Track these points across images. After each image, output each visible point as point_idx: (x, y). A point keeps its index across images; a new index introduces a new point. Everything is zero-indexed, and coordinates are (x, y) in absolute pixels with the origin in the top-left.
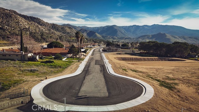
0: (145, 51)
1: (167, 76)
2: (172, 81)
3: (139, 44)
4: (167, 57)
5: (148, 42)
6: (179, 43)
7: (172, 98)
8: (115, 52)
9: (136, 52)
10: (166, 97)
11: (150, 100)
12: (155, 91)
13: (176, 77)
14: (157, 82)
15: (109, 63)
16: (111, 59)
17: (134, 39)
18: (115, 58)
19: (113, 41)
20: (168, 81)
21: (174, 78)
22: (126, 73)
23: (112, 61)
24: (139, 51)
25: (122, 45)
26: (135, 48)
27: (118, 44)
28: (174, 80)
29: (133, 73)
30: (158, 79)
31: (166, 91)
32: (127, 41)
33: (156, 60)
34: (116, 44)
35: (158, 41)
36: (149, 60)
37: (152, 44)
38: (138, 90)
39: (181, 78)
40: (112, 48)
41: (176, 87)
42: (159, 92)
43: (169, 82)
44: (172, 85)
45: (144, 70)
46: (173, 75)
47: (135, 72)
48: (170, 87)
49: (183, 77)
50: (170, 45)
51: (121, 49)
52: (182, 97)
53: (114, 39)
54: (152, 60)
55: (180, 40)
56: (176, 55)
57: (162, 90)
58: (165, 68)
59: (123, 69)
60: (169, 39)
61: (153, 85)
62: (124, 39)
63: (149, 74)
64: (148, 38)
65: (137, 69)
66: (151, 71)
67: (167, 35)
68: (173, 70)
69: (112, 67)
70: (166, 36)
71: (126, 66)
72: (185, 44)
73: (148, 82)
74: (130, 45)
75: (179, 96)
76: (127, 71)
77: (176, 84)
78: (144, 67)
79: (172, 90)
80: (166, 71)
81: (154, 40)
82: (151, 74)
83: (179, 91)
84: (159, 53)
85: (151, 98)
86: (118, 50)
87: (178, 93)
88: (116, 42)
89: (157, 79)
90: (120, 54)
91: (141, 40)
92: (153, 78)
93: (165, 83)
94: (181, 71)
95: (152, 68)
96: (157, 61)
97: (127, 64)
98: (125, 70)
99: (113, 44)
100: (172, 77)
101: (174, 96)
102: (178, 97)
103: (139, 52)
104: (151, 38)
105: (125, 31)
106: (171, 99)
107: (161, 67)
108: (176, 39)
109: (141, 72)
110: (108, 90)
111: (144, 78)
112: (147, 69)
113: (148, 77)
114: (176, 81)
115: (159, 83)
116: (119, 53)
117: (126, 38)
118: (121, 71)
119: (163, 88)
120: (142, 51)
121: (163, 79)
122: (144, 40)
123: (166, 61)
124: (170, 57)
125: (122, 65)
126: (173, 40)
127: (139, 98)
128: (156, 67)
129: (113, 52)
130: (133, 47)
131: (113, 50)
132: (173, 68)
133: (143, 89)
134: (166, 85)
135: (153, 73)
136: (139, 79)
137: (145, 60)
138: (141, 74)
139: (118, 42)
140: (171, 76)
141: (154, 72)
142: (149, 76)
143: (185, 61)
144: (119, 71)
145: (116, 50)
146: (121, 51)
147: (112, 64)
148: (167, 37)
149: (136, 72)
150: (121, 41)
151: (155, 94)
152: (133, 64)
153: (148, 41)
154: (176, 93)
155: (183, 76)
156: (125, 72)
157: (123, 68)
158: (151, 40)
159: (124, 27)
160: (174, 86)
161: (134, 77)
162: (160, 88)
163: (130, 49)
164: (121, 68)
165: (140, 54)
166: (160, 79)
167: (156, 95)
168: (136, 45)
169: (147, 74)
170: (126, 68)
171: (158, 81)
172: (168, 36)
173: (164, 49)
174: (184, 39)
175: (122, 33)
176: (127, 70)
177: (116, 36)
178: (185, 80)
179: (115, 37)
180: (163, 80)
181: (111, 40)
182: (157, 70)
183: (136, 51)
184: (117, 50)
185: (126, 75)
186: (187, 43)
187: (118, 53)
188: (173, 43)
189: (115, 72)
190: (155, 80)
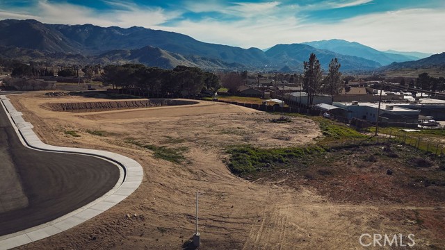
0: (119, 86)
1: (167, 135)
2: (177, 146)
3: (102, 71)
4: (166, 97)
5: (124, 66)
6: (185, 68)
7: (179, 178)
8: (41, 89)
9: (97, 90)
10: (168, 179)
11: (136, 192)
12: (145, 170)
13: (185, 135)
14: (148, 150)
15: (26, 119)
16: (30, 109)
17: (92, 59)
18: (42, 106)
19: (31, 63)
20: (169, 146)
21: (181, 138)
22: (76, 139)
23: (32, 113)
24: (105, 85)
25: (60, 73)
26: (94, 80)
27: (49, 69)
28: (180, 141)
29: (92, 139)
30: (151, 144)
31: (166, 165)
32: (72, 62)
33: (143, 106)
34: (42, 70)
35: (146, 65)
36: (128, 106)
37: (133, 70)
38: (109, 174)
39: (193, 136)
40: (30, 81)
41: (185, 154)
42: (153, 172)
43: (172, 147)
44: (177, 153)
45: (120, 129)
46: (179, 133)
47: (98, 137)
48: (174, 157)
49: (196, 135)
50: (169, 72)
51: (56, 84)
52: (196, 173)
53: (35, 56)
54: (136, 105)
55: (187, 63)
56: (182, 92)
57: (160, 166)
58: (164, 119)
59: (66, 133)
60: (167, 61)
61: (140, 159)
62: (65, 58)
63: (130, 136)
64: (124, 56)
65: (104, 129)
66: (136, 130)
67: (163, 51)
68: (179, 123)
69: (34, 130)
70: (161, 54)
71: (74, 125)
72: (196, 70)
73: (129, 154)
74: (81, 74)
75: (191, 171)
76: (78, 136)
77: (184, 149)
78: (120, 121)
79: (178, 163)
80: (165, 126)
81: (136, 61)
82: (136, 137)
83: (190, 163)
84: (149, 89)
85: (137, 187)
86: (50, 87)
87: (190, 167)
88: (40, 64)
89: (147, 144)
90: (55, 95)
91: (107, 61)
92: (140, 143)
93: (164, 151)
94: (193, 122)
95: (137, 124)
96: (147, 106)
97: (77, 119)
98: (73, 133)
99: (34, 71)
100: (178, 136)
101: (183, 173)
102: (189, 174)
103: (105, 89)
104: (130, 58)
105: (65, 38)
106: (176, 179)
107: (154, 118)
108: (179, 61)
109: (112, 134)
110: (27, 189)
111: (119, 147)
112: (126, 125)
113: (129, 143)
114: (185, 144)
115: (152, 151)
116: (53, 92)
117: (70, 56)
118: (62, 136)
119: (162, 161)
120: (111, 87)
121: (160, 143)
122: (115, 62)
123: (165, 105)
124: (171, 97)
125: (63, 123)
126: (175, 63)
127: (112, 192)
128: (144, 120)
129: (34, 90)
130: (90, 76)
131: (34, 85)
132: (179, 118)
133: (119, 171)
134: (168, 155)
135: (139, 132)
136: (109, 151)
137: (119, 106)
138: (112, 139)
139: (47, 65)
140: (174, 135)
141: (142, 130)
142: (131, 141)
143: (198, 103)
144: (57, 138)
145: (43, 87)
146: (57, 88)
147: (33, 121)
148: (164, 57)
149: (100, 135)
150: (57, 62)
151: (147, 176)
152: (92, 117)
153: (123, 62)
154: (185, 166)
155: (197, 132)
156: (71, 138)
157: (68, 129)
158: (129, 62)
159: (60, 28)
160: (181, 154)
161: (97, 148)
162: (153, 162)
163: (82, 82)
164: (60, 129)
165: (108, 94)
166: (155, 143)
167: (148, 179)
168: (96, 72)
169: (126, 137)
170: (76, 129)
171: (151, 148)
172: (165, 54)
173: (159, 81)
174: (194, 61)
175: (56, 42)
176: (77, 134)
177: (41, 50)
178: (199, 139)
179: (37, 51)
180: (161, 146)
181: (26, 60)
182: (147, 126)
183: (99, 87)
184: (47, 84)
185: (76, 144)
186: (200, 69)
187: (51, 93)
188: (175, 69)
189: (44, 142)
190: (145, 147)
